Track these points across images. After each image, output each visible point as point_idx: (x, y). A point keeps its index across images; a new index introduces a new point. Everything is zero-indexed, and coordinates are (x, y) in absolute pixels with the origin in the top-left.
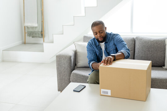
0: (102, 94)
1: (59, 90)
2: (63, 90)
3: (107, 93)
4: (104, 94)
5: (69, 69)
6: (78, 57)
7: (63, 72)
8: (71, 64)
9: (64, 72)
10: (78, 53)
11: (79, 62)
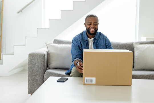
0: (86, 83)
1: (29, 93)
2: (34, 92)
3: (91, 81)
4: (88, 83)
5: (42, 69)
6: (50, 58)
7: (35, 72)
8: (45, 63)
9: (37, 72)
10: (50, 54)
11: (52, 63)
